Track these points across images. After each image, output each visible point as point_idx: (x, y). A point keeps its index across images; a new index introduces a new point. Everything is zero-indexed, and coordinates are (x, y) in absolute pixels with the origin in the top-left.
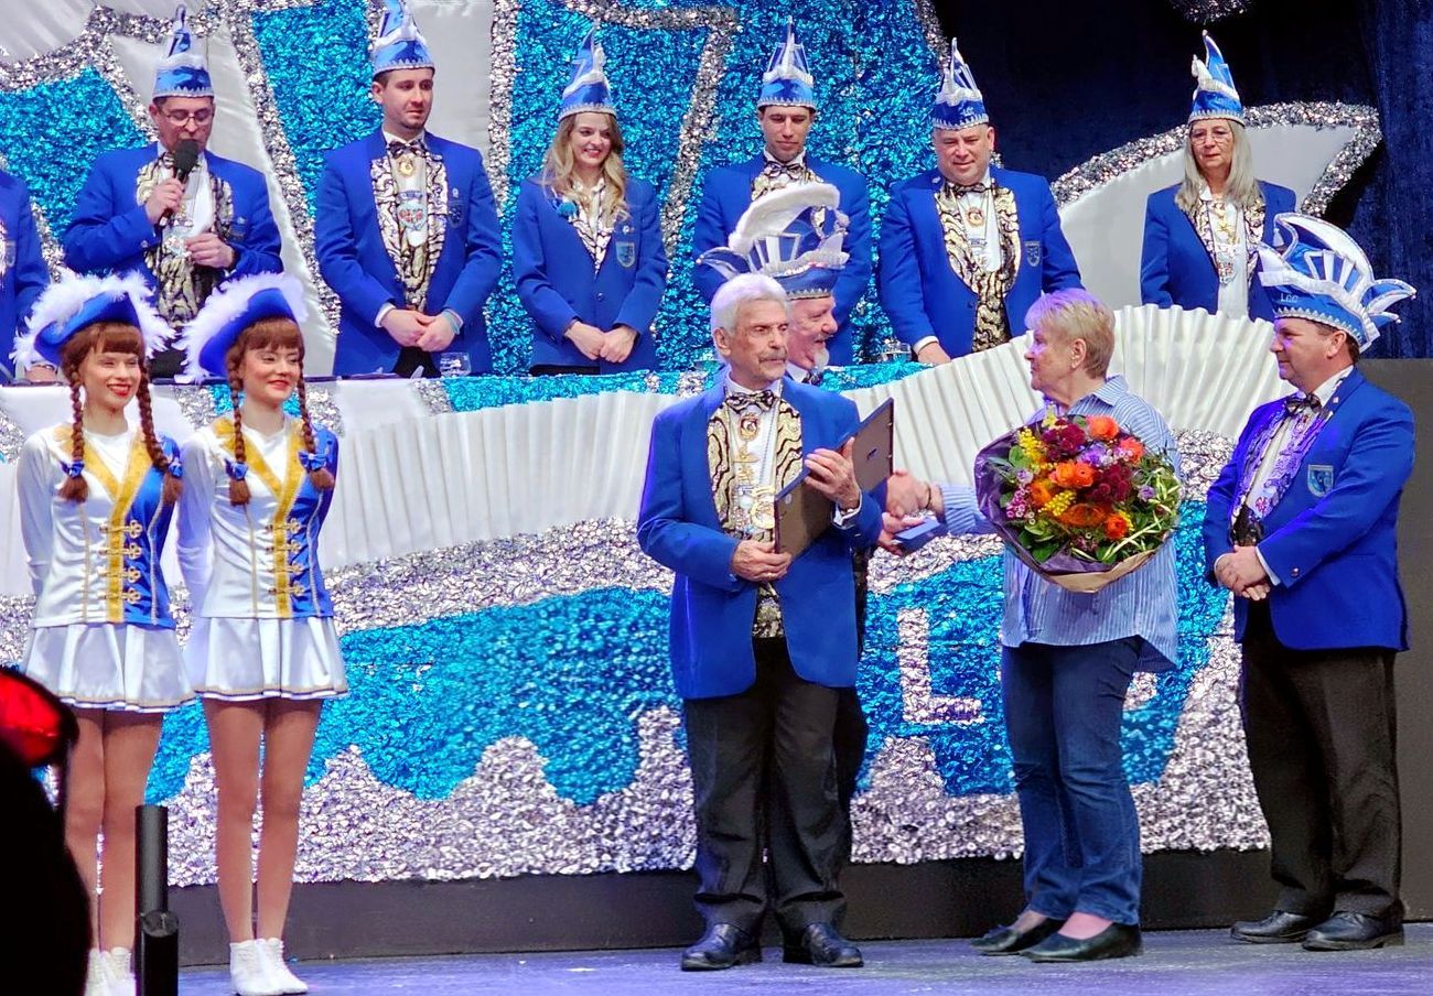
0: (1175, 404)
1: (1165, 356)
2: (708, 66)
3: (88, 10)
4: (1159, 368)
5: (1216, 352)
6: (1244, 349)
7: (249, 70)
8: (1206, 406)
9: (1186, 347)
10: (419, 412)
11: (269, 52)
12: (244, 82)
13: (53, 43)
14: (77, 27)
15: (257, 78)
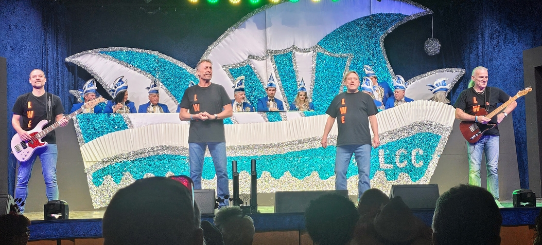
0: (426, 116)
1: (425, 108)
2: (348, 63)
3: (248, 55)
4: (423, 111)
5: (433, 108)
6: (438, 107)
7: (273, 64)
8: (432, 117)
9: (428, 107)
10: (300, 117)
11: (276, 62)
12: (272, 67)
13: (242, 61)
14: (246, 58)
15: (274, 66)
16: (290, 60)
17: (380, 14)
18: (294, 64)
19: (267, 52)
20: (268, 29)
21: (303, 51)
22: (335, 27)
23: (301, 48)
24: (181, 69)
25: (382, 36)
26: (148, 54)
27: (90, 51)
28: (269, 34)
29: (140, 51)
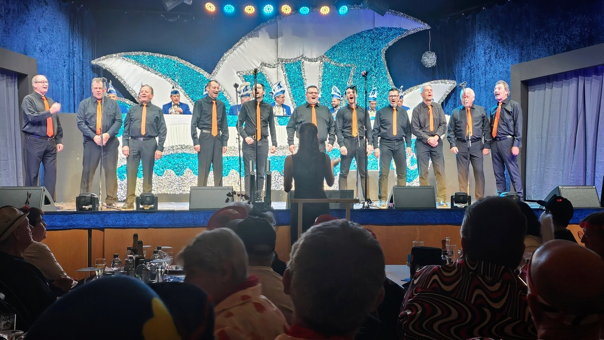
2: (352, 73)
3: (260, 63)
7: (284, 72)
11: (286, 70)
12: (283, 74)
13: (255, 68)
14: (259, 65)
16: (299, 68)
17: (382, 28)
18: (303, 72)
19: (278, 60)
20: (280, 39)
21: (310, 60)
22: (341, 39)
23: (310, 58)
24: (199, 74)
25: (384, 48)
26: (168, 59)
27: (114, 55)
28: (280, 44)
29: (161, 56)
